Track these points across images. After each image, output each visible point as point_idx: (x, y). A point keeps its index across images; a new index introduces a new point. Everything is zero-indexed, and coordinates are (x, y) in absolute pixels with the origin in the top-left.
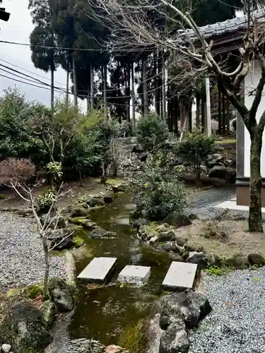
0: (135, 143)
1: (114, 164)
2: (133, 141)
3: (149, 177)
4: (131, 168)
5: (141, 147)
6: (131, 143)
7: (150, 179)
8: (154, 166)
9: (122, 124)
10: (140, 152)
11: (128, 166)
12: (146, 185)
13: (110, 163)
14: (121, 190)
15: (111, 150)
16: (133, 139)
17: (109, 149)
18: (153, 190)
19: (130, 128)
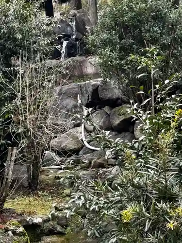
0: (96, 75)
1: (31, 146)
2: (90, 70)
3: (139, 187)
4: (85, 158)
5: (115, 89)
6: (83, 76)
7: (140, 194)
8: (155, 150)
9: (57, 15)
10: (114, 103)
11: (76, 152)
12: (129, 212)
13: (15, 144)
14: (51, 232)
15: (18, 101)
16: (91, 64)
17: (13, 97)
18: (152, 230)
19: (81, 27)
